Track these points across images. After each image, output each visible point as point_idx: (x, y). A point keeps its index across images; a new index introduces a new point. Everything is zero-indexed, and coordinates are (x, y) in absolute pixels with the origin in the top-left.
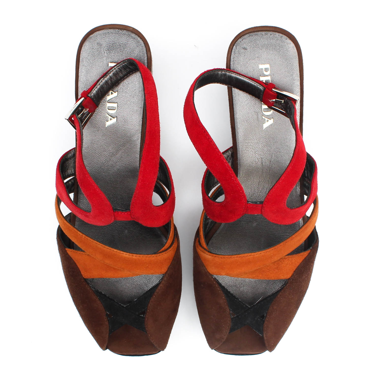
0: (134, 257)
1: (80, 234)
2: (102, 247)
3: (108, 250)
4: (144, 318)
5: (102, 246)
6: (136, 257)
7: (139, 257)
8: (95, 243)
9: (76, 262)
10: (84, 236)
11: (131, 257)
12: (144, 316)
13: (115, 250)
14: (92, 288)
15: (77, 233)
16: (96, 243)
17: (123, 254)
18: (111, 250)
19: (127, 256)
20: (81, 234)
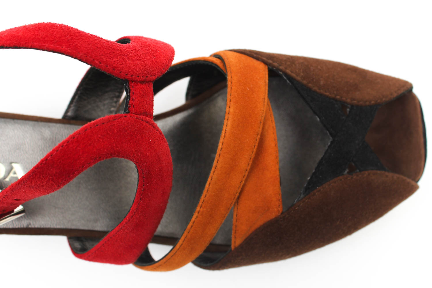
0: (232, 110)
1: (197, 217)
2: (216, 172)
3: (220, 160)
4: (352, 106)
5: (214, 172)
6: (231, 107)
7: (232, 102)
8: (210, 186)
9: (253, 229)
10: (198, 208)
11: (231, 116)
12: (348, 107)
13: (220, 146)
14: (300, 199)
15: (194, 222)
16: (210, 184)
17: (226, 130)
18: (220, 155)
19: (229, 123)
20: (195, 215)
